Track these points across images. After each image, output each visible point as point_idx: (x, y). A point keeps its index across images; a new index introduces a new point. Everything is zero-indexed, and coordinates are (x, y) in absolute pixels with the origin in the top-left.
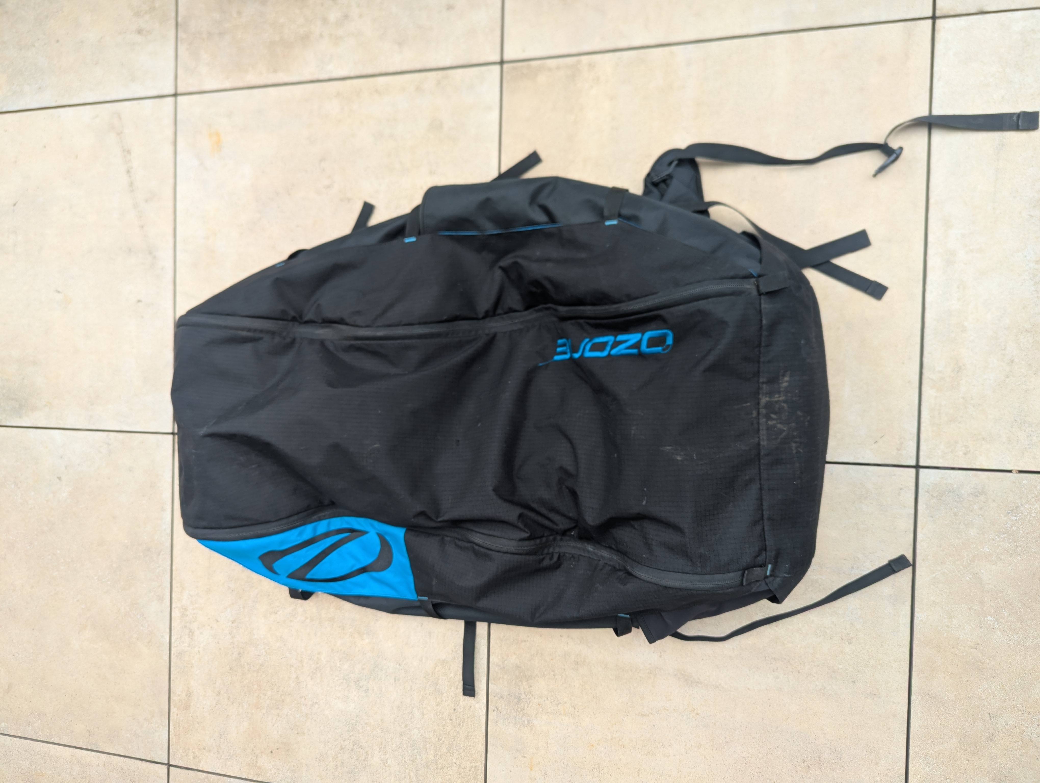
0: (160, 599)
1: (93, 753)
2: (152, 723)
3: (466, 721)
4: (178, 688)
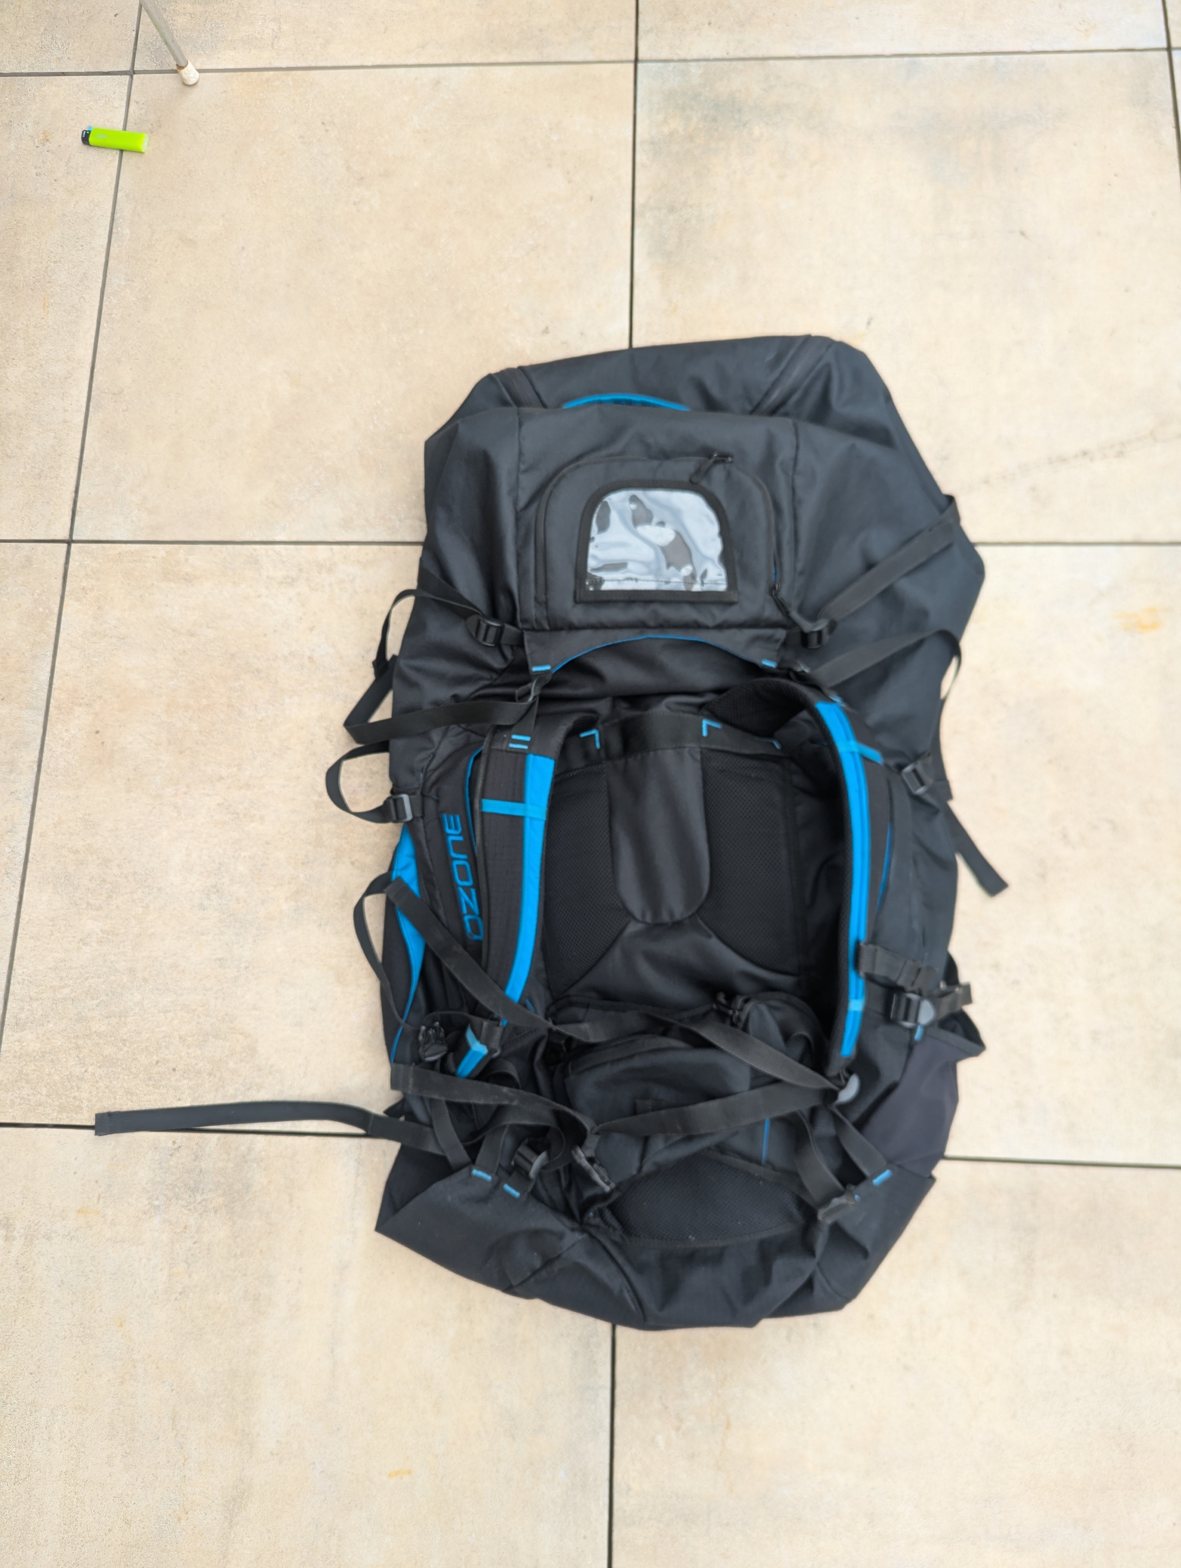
0: (347, 523)
1: (85, 399)
2: (139, 510)
4: (199, 559)
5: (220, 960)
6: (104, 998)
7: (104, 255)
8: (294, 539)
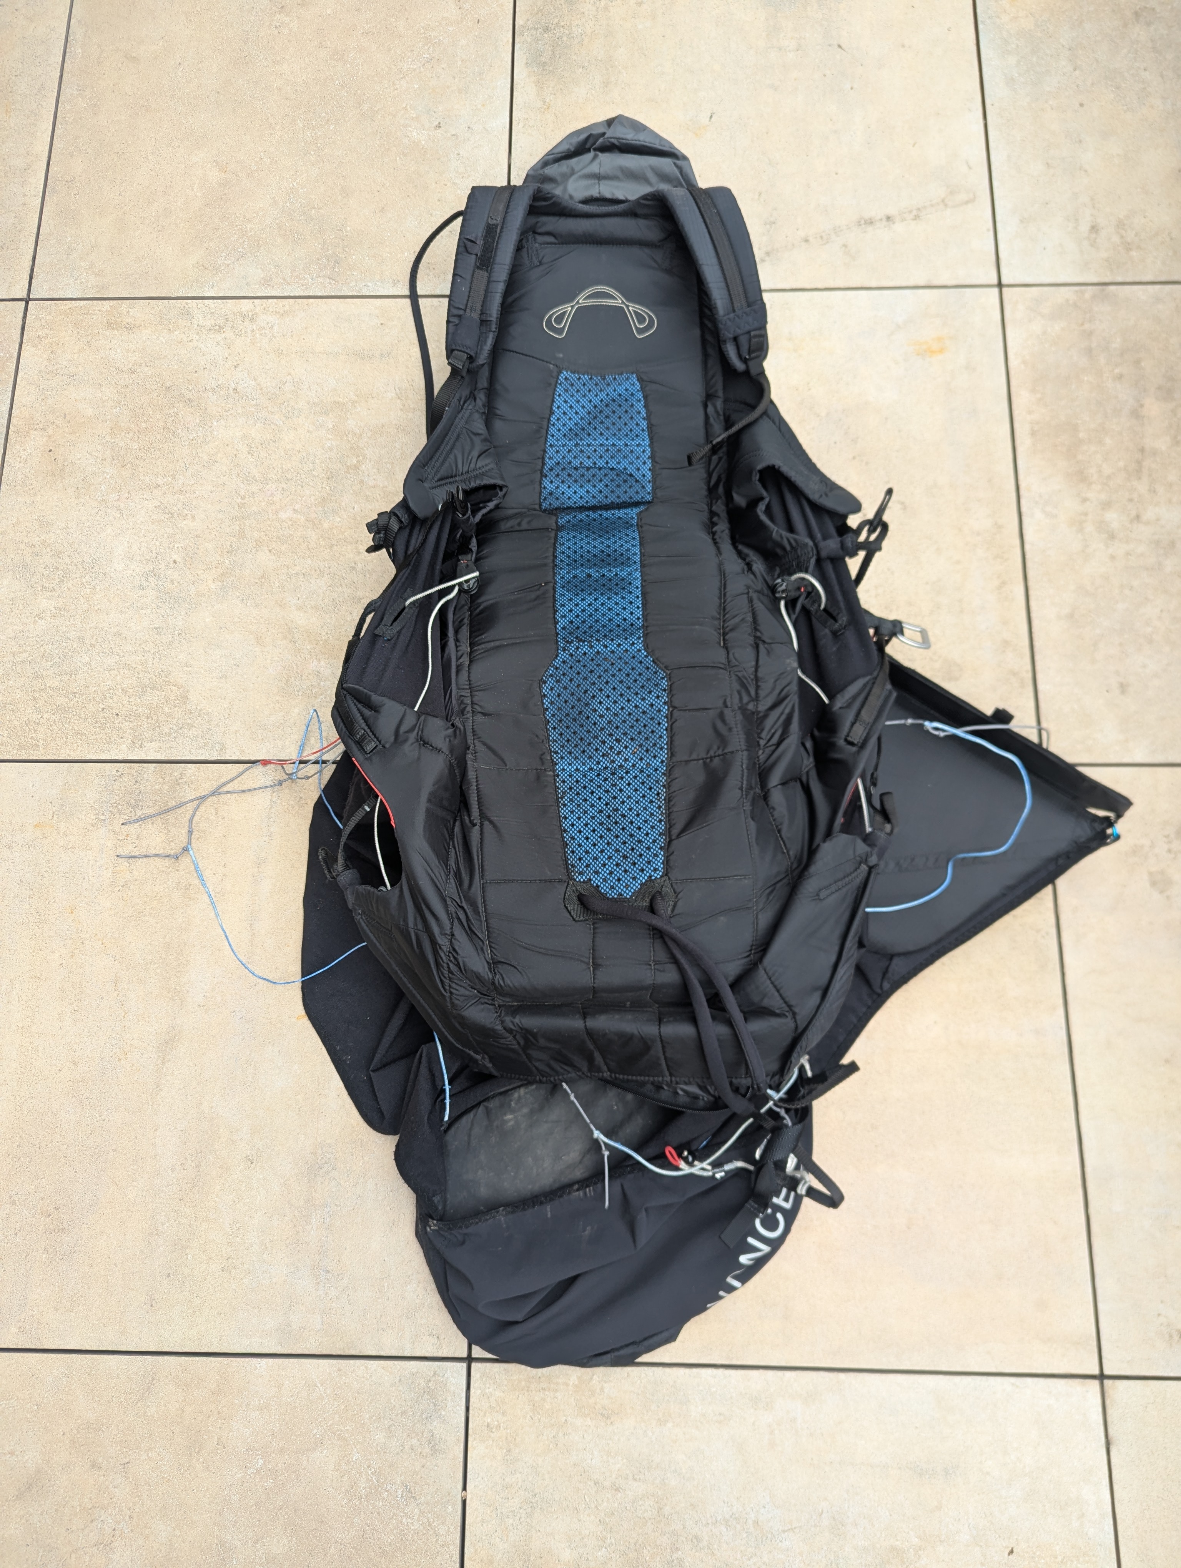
0: (266, 282)
3: (102, 731)
4: (139, 311)
5: (156, 628)
6: (57, 660)
7: (59, 70)
8: (221, 295)
